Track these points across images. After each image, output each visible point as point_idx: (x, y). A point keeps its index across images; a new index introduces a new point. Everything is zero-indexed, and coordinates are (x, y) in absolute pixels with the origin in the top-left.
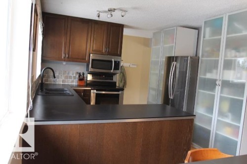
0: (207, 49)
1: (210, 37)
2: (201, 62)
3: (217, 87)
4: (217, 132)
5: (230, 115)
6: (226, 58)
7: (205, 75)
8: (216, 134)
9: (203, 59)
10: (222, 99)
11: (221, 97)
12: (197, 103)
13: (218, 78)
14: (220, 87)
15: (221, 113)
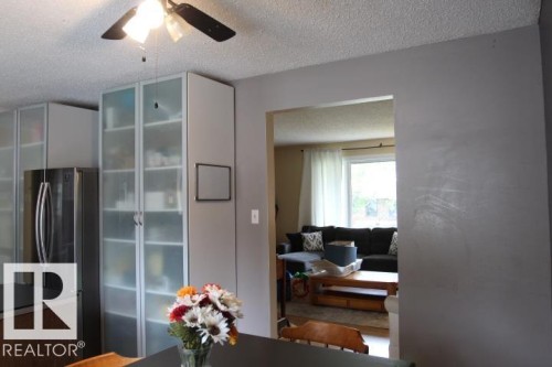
0: (113, 151)
1: (115, 126)
2: (104, 179)
3: (137, 227)
4: (150, 320)
5: (166, 280)
6: (147, 169)
7: (113, 205)
8: (147, 324)
9: (106, 171)
10: (149, 250)
11: (146, 247)
12: (105, 268)
13: (137, 210)
14: (142, 227)
15: (151, 280)
